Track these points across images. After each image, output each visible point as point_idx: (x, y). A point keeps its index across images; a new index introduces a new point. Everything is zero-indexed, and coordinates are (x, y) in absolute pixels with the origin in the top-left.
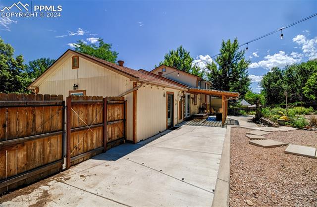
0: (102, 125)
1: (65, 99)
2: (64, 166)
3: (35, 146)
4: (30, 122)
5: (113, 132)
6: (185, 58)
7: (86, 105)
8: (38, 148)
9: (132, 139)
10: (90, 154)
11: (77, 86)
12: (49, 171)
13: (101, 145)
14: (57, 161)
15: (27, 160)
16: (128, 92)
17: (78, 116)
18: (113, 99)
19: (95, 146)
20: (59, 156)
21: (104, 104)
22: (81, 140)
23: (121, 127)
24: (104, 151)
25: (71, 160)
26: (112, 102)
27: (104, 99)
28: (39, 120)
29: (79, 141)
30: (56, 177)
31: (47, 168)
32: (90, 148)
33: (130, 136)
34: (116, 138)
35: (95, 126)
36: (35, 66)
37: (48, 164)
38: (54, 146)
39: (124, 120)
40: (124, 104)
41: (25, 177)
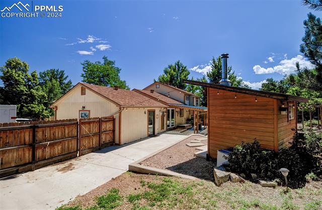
0: (99, 134)
1: (78, 121)
2: (78, 155)
3: (65, 144)
4: (63, 132)
5: (106, 138)
6: (182, 72)
7: (89, 123)
8: (66, 145)
9: (118, 143)
10: (91, 149)
11: (84, 107)
12: (71, 156)
13: (98, 145)
14: (75, 152)
15: (62, 150)
16: (116, 113)
17: (85, 129)
18: (106, 118)
19: (94, 146)
20: (75, 150)
21: (100, 121)
22: (87, 142)
23: (112, 135)
24: (100, 149)
25: (81, 152)
26: (105, 120)
27: (100, 119)
28: (67, 131)
29: (85, 143)
30: (74, 159)
31: (70, 155)
32: (91, 147)
33: (117, 141)
34: (108, 142)
35: (94, 135)
36: (45, 76)
37: (70, 153)
38: (73, 144)
39: (114, 131)
40: (114, 120)
41: (61, 157)
